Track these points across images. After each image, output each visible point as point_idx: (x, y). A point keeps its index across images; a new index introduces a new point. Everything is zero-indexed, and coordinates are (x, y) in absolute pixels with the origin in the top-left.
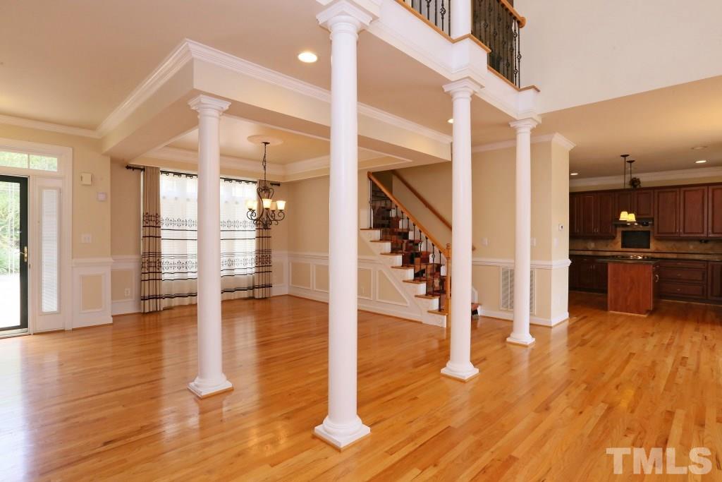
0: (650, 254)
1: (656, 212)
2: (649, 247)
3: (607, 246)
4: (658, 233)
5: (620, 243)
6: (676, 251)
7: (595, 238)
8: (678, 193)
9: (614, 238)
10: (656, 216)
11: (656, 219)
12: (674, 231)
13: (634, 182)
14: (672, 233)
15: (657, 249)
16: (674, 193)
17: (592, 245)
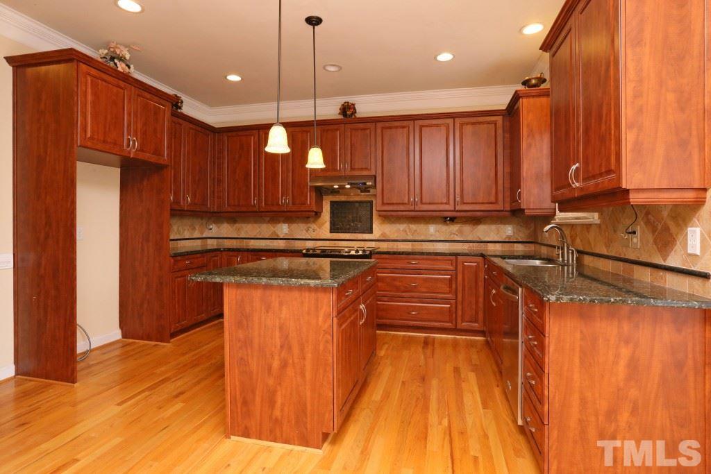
0: (373, 244)
1: (379, 164)
2: (371, 232)
3: (307, 230)
4: (383, 204)
5: (327, 225)
6: (410, 238)
7: (289, 216)
8: (411, 128)
9: (317, 214)
10: (379, 171)
11: (379, 179)
12: (406, 201)
13: (347, 109)
14: (403, 204)
15: (383, 234)
16: (406, 129)
17: (284, 229)
